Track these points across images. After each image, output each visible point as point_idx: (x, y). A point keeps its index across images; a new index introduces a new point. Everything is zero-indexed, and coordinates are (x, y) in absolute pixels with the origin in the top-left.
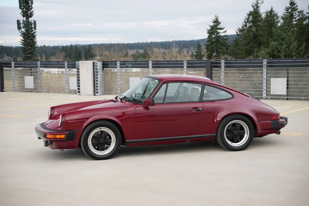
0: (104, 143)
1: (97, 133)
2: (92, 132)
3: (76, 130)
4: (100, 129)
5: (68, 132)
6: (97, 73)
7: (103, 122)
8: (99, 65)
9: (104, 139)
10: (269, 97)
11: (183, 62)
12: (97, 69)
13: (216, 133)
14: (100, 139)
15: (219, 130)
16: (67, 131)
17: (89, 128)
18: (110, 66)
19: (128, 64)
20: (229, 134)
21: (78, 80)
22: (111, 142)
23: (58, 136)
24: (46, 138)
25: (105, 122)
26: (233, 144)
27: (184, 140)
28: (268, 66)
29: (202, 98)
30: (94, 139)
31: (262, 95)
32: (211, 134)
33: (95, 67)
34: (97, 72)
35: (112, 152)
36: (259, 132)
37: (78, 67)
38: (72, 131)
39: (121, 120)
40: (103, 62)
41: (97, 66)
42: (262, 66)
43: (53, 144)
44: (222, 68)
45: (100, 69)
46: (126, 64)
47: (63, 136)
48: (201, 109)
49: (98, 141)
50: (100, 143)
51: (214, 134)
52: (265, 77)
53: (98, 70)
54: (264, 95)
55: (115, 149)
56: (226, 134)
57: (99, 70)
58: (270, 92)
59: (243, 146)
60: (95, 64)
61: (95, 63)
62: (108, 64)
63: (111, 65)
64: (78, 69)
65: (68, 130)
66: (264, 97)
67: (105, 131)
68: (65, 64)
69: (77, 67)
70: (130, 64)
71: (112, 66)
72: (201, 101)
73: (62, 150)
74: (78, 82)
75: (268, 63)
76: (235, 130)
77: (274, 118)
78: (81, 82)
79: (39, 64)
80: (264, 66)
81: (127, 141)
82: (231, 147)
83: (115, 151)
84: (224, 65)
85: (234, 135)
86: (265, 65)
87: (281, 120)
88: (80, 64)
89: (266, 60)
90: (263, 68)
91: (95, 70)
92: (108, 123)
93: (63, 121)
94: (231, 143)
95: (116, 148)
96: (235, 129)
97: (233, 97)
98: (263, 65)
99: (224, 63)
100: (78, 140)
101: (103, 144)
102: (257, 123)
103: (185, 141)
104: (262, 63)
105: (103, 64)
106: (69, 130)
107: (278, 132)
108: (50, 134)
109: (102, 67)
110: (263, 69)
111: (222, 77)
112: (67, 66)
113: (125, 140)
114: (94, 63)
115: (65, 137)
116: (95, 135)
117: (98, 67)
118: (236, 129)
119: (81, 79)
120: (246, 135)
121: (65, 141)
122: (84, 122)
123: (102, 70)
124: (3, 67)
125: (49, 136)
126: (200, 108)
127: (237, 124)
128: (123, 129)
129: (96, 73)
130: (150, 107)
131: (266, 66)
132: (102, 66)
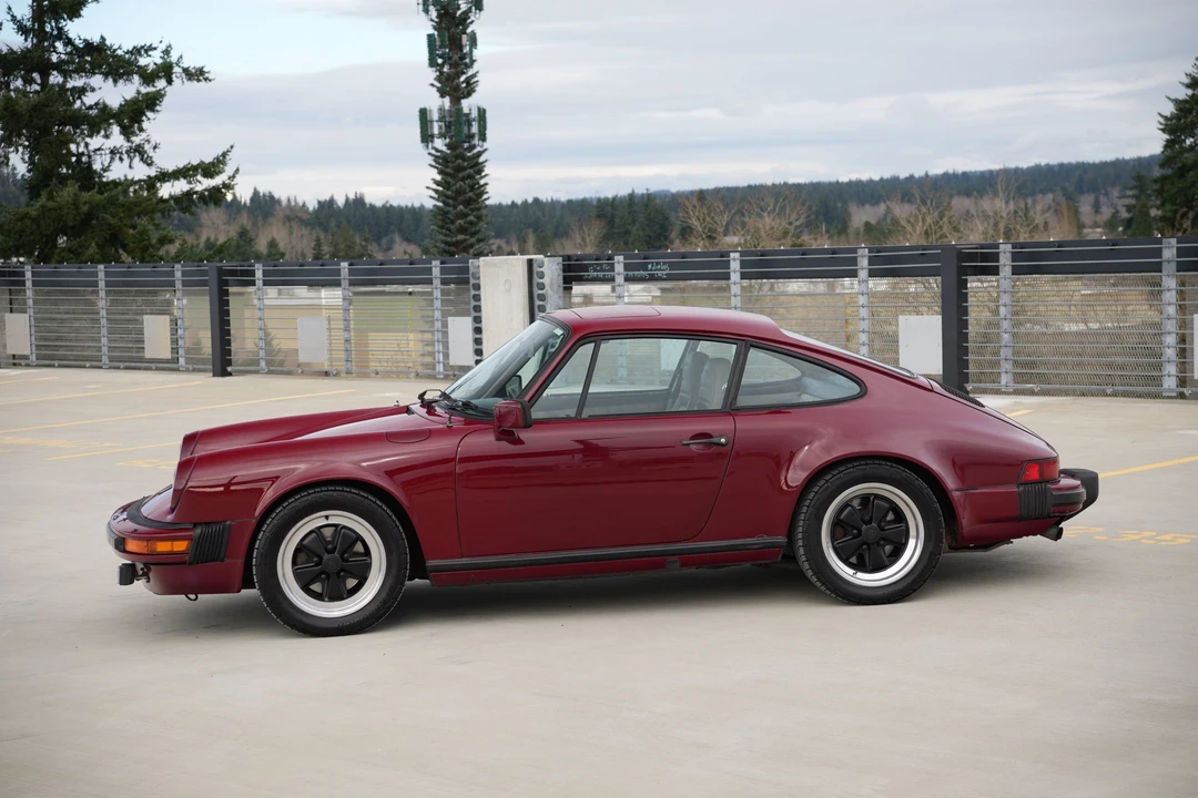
0: (342, 570)
1: (314, 535)
2: (293, 530)
3: (229, 523)
4: (327, 517)
5: (198, 531)
6: (541, 303)
7: (335, 490)
8: (551, 269)
9: (342, 556)
10: (1188, 391)
11: (856, 253)
12: (542, 287)
13: (790, 534)
14: (326, 556)
15: (801, 523)
16: (195, 525)
17: (282, 513)
18: (592, 274)
19: (658, 263)
20: (845, 536)
21: (478, 330)
22: (369, 566)
23: (163, 547)
24: (125, 551)
25: (343, 491)
26: (860, 575)
27: (657, 561)
28: (1181, 267)
29: (735, 398)
30: (302, 557)
31: (1158, 381)
32: (767, 539)
33: (536, 280)
34: (542, 298)
35: (373, 607)
36: (965, 531)
37: (476, 282)
38: (214, 528)
39: (405, 485)
40: (567, 258)
41: (542, 275)
42: (1158, 268)
43: (151, 575)
45: (555, 287)
46: (650, 266)
47: (181, 546)
48: (723, 440)
49: (317, 565)
50: (324, 572)
51: (782, 539)
52: (1172, 310)
53: (548, 291)
55: (383, 596)
56: (833, 538)
57: (550, 292)
59: (901, 586)
60: (536, 269)
61: (535, 266)
62: (585, 268)
63: (595, 270)
64: (477, 287)
65: (200, 524)
66: (1170, 390)
67: (345, 527)
68: (434, 269)
69: (472, 281)
70: (664, 263)
71: (601, 274)
72: (731, 410)
73: (193, 597)
74: (478, 336)
75: (1180, 252)
76: (869, 522)
77: (1034, 474)
78: (485, 336)
79: (347, 270)
80: (1165, 265)
81: (431, 563)
82: (851, 589)
83: (385, 602)
84: (1009, 262)
85: (865, 543)
86: (1169, 262)
87: (1065, 482)
88: (481, 269)
89: (1173, 241)
90: (1164, 272)
91: (537, 292)
92: (354, 494)
93: (181, 487)
94: (851, 571)
95: (386, 590)
96: (867, 518)
97: (864, 392)
98: (1160, 263)
99: (1009, 255)
100: (240, 561)
101: (338, 573)
102: (956, 494)
103: (661, 565)
104: (1158, 253)
105: (566, 269)
106: (206, 523)
107: (1054, 531)
108: (140, 539)
109: (561, 278)
110: (1163, 278)
111: (1003, 311)
112: (438, 275)
113: (424, 562)
114: (530, 262)
115: (187, 549)
116: (305, 543)
117: (546, 281)
118: (871, 519)
119: (484, 325)
120: (912, 543)
121: (190, 564)
122: (260, 492)
123: (561, 289)
124: (227, 283)
125: (132, 546)
126: (722, 436)
127: (877, 496)
128: (415, 520)
129: (538, 303)
130: (523, 435)
131: (1174, 266)
132: (561, 273)
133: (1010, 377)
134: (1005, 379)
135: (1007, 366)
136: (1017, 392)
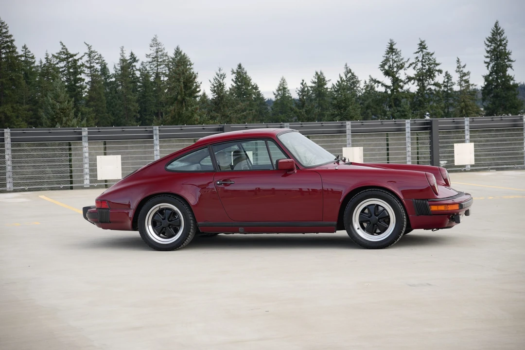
10: (96, 185)
28: (90, 139)
42: (80, 139)
44: (6, 142)
52: (87, 155)
54: (87, 182)
58: (96, 176)
66: (87, 185)
75: (89, 133)
80: (83, 138)
84: (9, 137)
86: (85, 136)
89: (86, 129)
98: (81, 137)
99: (9, 134)
104: (80, 133)
110: (83, 143)
111: (7, 157)
131: (87, 138)
133: (12, 184)
134: (8, 186)
135: (10, 180)
136: (15, 191)
